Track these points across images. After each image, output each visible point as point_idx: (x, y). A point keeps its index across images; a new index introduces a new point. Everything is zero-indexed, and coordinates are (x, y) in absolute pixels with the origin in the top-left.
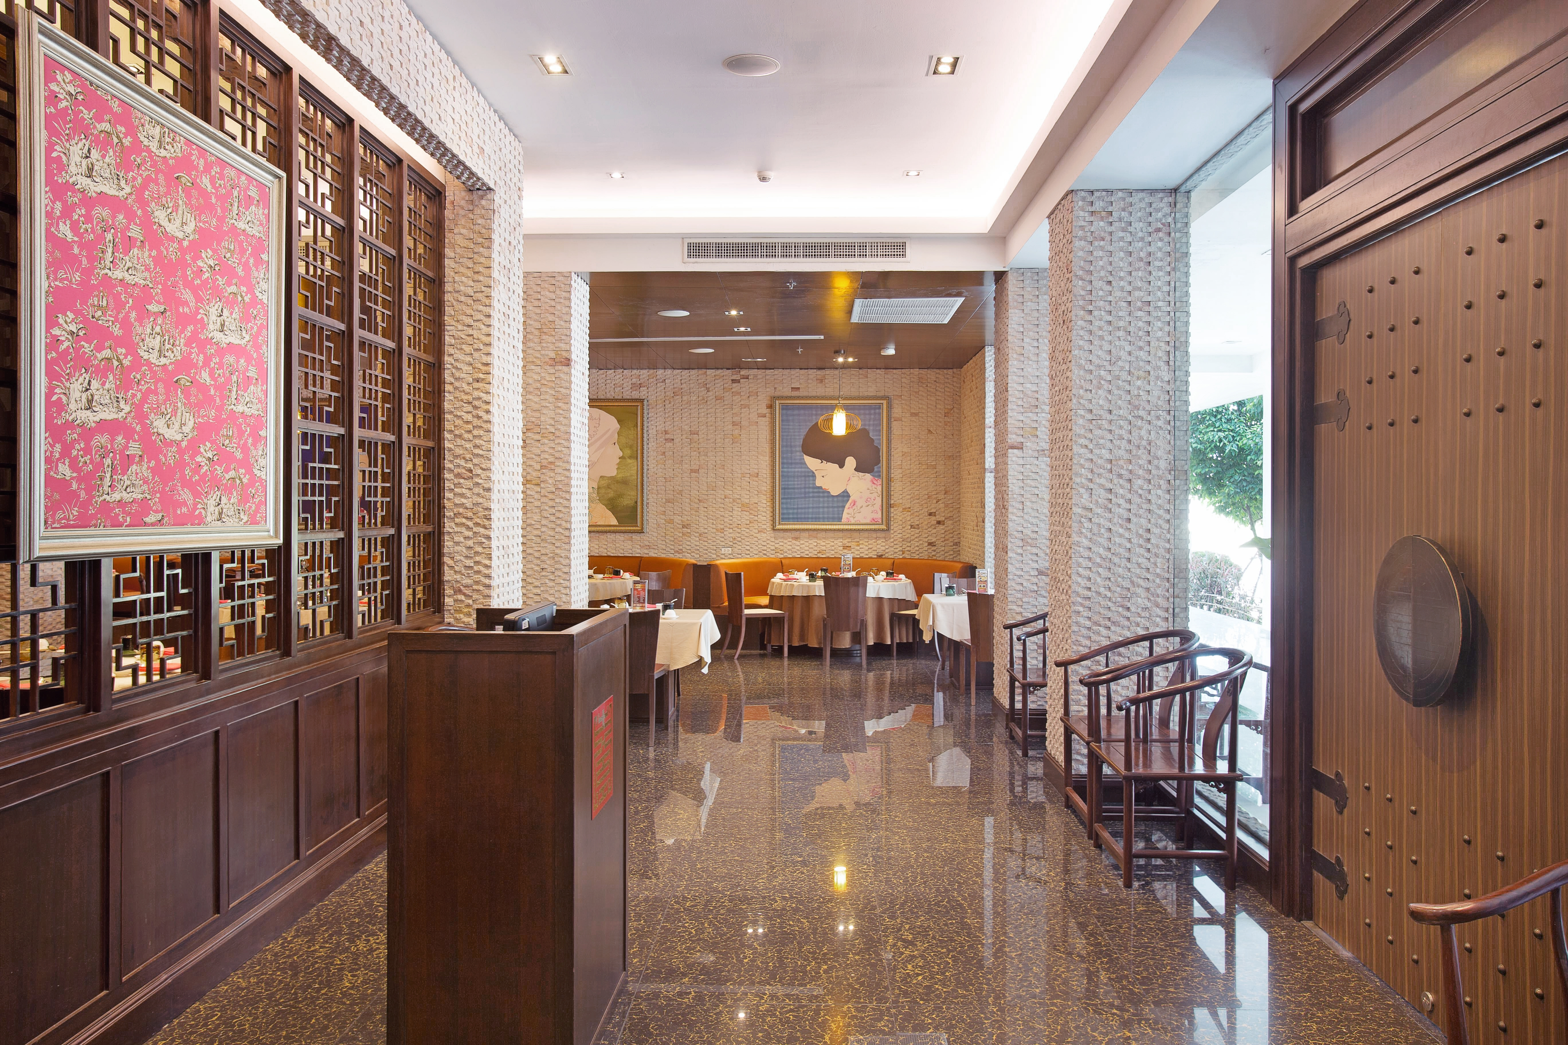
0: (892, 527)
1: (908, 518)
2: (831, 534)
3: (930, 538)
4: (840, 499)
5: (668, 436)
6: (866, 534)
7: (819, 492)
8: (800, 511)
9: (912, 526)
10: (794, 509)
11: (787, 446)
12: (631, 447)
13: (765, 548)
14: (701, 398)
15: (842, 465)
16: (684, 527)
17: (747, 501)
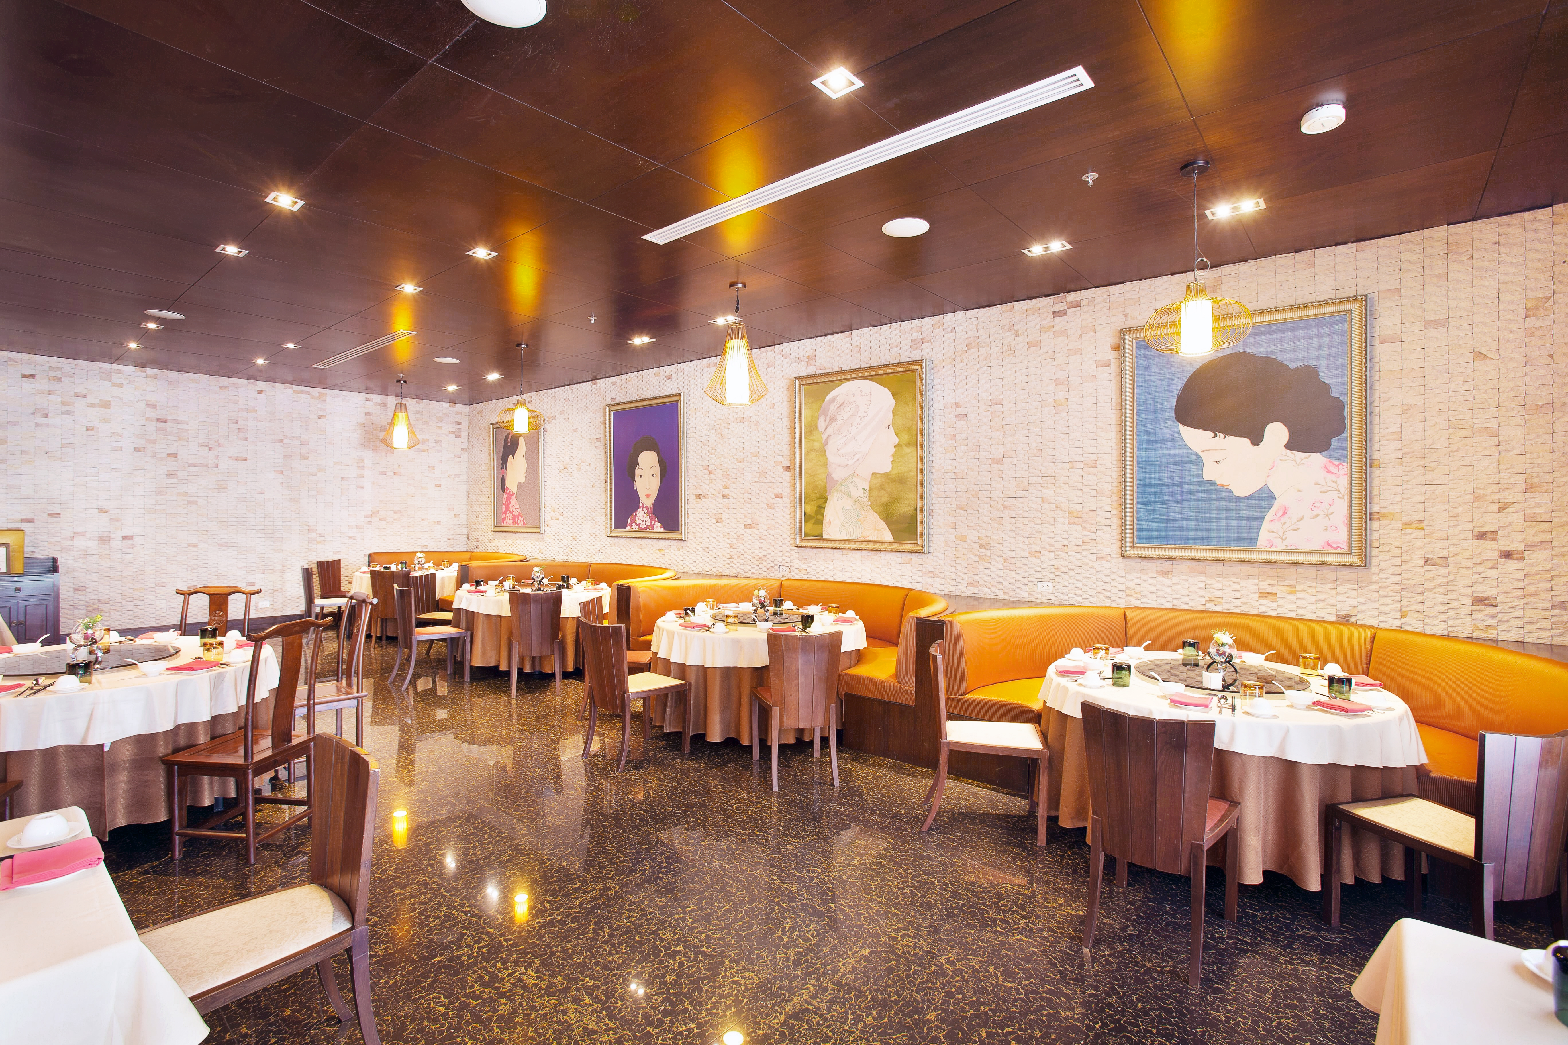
0: (1375, 561)
1: (1419, 543)
2: (1234, 569)
3: (1476, 588)
4: (1253, 503)
5: (960, 411)
6: (1311, 572)
7: (1209, 491)
8: (1171, 525)
9: (1427, 561)
10: (1160, 521)
11: (1147, 412)
12: (909, 430)
13: (1108, 587)
14: (1005, 348)
15: (1256, 439)
16: (981, 546)
17: (1079, 507)
